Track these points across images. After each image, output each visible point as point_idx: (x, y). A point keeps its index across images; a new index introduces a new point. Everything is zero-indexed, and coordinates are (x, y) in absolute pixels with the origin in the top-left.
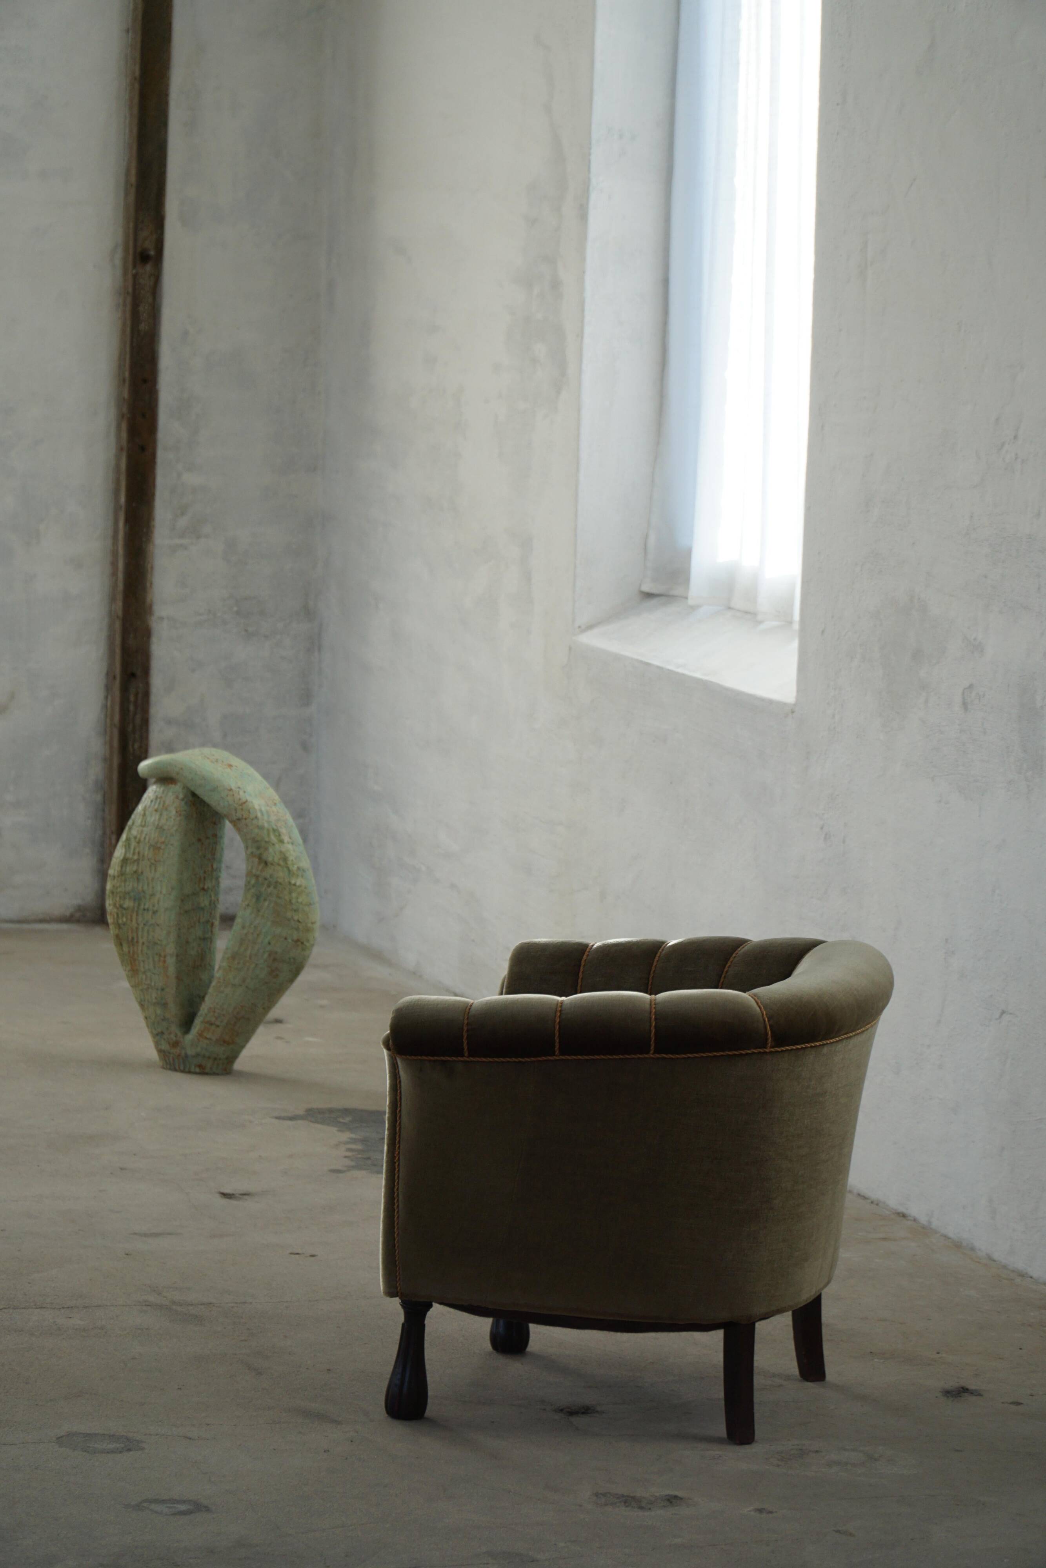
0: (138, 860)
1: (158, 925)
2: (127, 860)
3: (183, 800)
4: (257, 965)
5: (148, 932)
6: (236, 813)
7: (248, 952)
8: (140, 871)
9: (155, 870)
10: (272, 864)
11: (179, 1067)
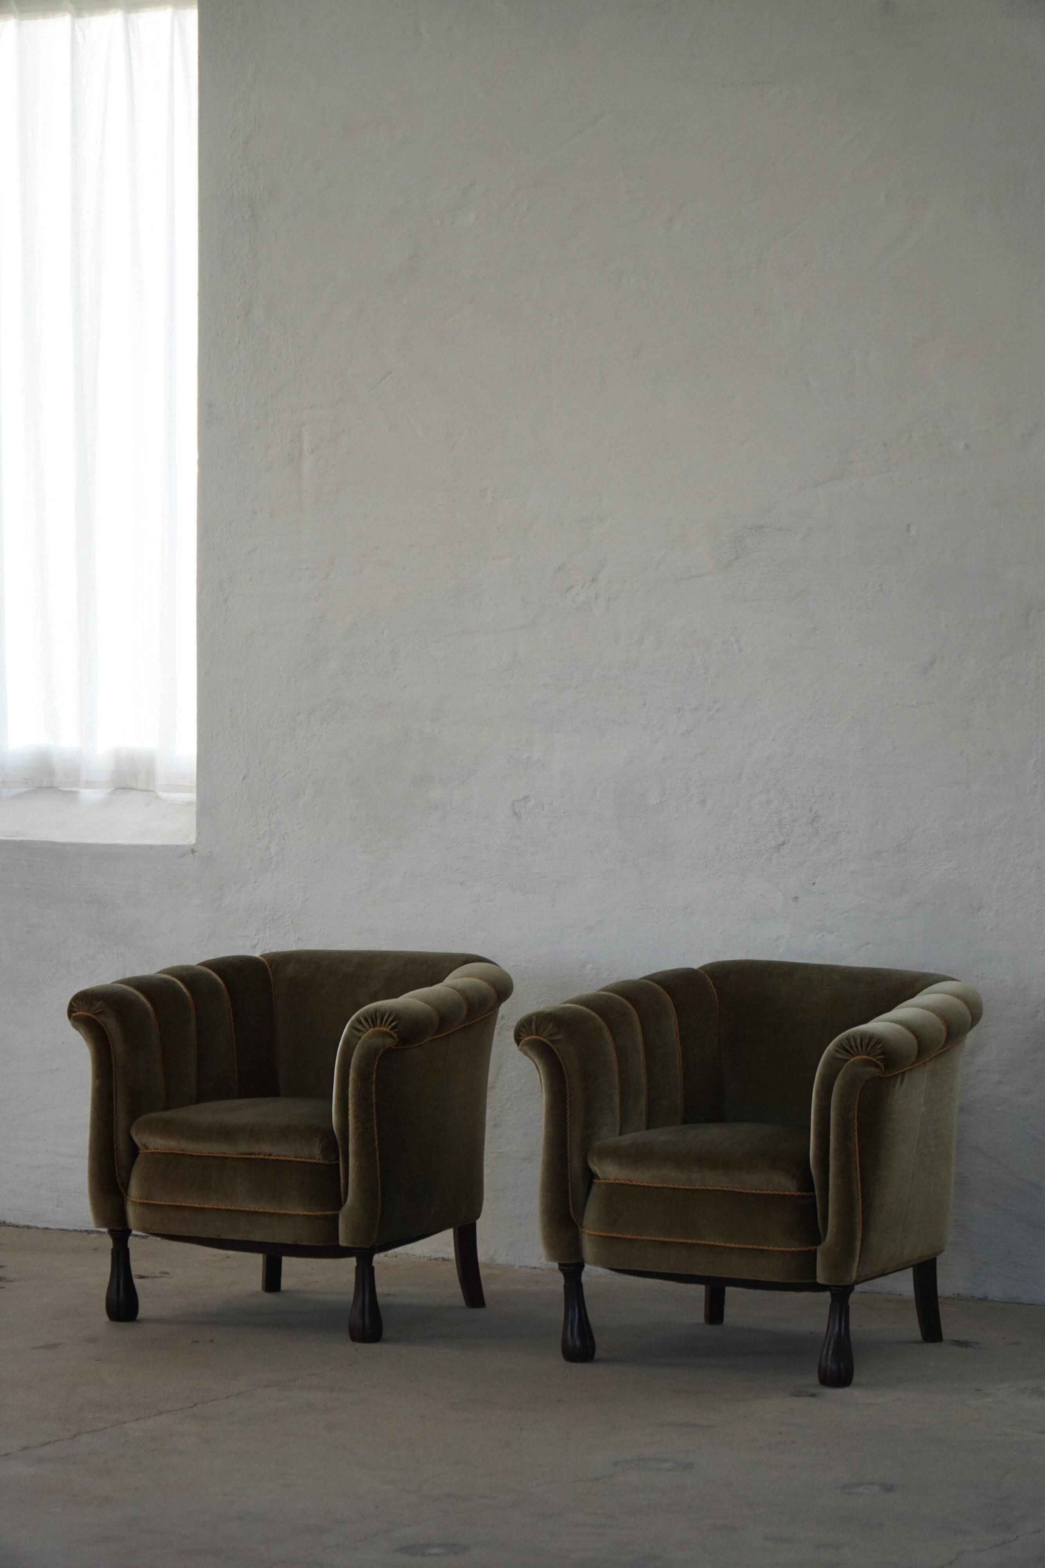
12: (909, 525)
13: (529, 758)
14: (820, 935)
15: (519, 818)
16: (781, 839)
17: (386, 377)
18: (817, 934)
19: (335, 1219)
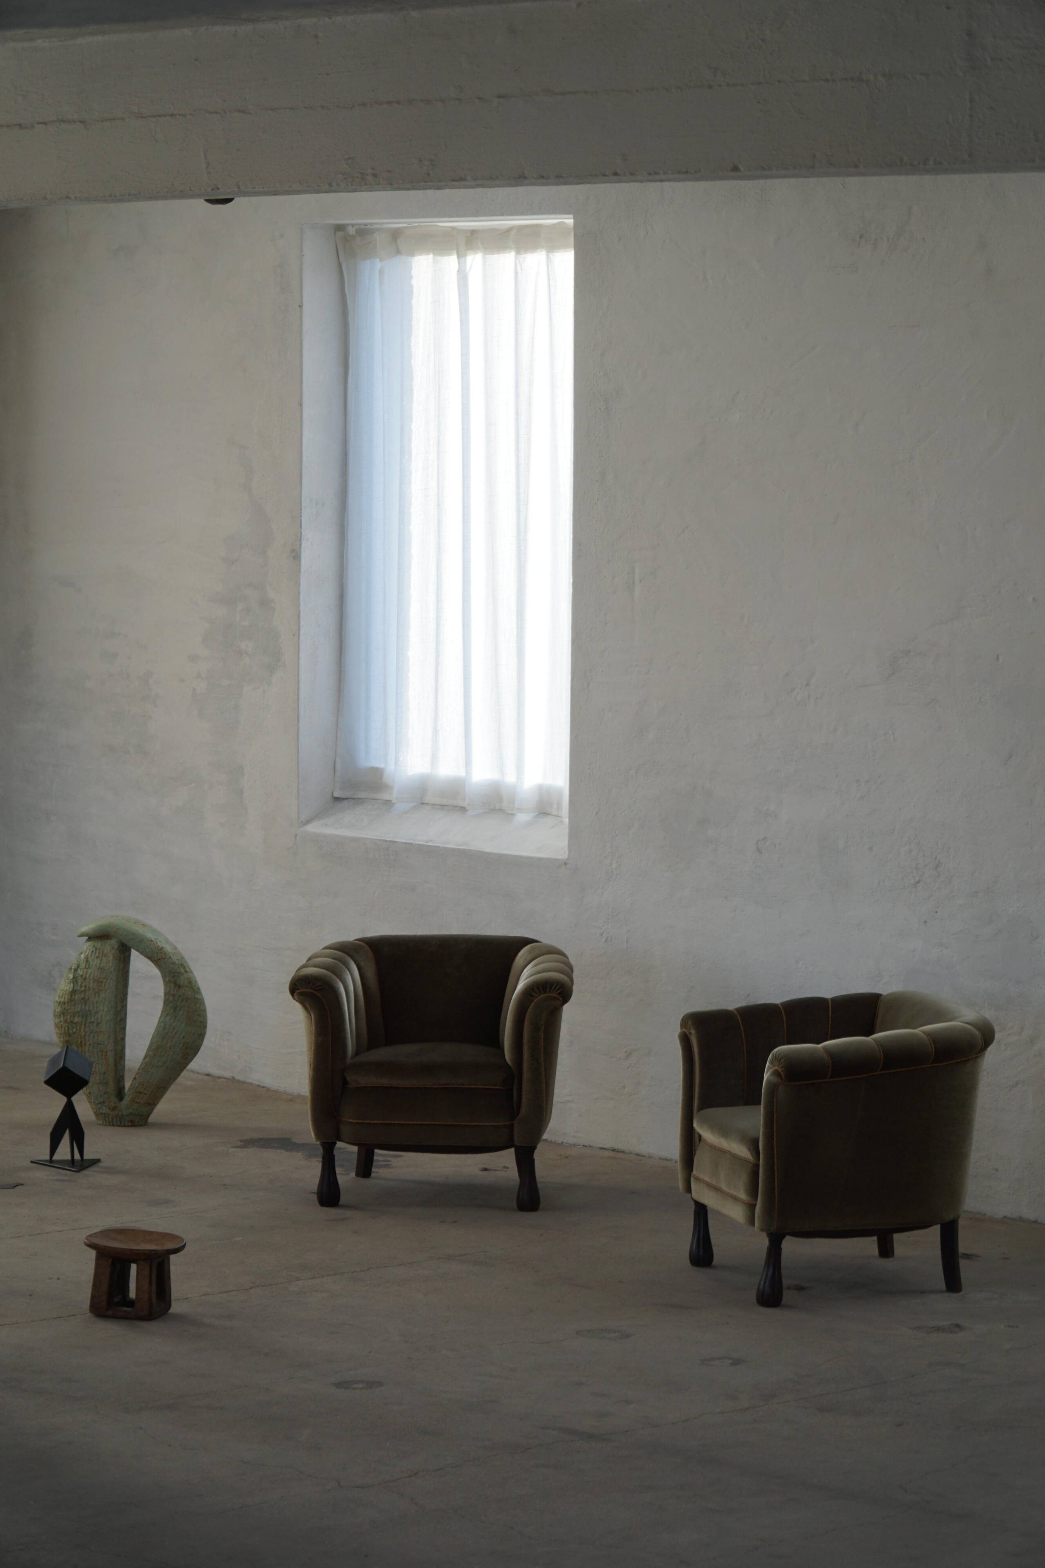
0: (85, 991)
1: (101, 1032)
2: (76, 991)
3: (117, 949)
4: (174, 1052)
5: (94, 1037)
6: (157, 955)
7: (169, 1044)
8: (87, 997)
9: (99, 995)
10: (183, 986)
11: (116, 1123)
12: (998, 656)
13: (768, 810)
14: (940, 949)
15: (761, 853)
16: (917, 879)
17: (685, 530)
18: (938, 949)
19: (511, 1127)
